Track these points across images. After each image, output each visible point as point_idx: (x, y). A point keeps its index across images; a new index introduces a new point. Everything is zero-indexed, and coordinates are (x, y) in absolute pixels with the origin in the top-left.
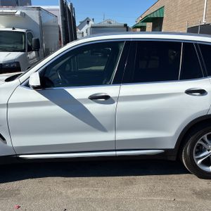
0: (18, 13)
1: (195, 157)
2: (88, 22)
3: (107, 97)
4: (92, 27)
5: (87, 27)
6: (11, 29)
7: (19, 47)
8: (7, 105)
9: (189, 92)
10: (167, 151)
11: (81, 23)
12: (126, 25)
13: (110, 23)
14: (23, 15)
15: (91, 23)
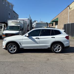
0: (18, 21)
1: (54, 49)
2: (35, 22)
3: (38, 38)
4: (36, 23)
5: (35, 23)
6: (16, 25)
7: (18, 29)
8: (22, 39)
9: (52, 37)
10: (49, 48)
11: (33, 22)
12: (47, 23)
13: (42, 22)
14: (20, 22)
15: (36, 22)
